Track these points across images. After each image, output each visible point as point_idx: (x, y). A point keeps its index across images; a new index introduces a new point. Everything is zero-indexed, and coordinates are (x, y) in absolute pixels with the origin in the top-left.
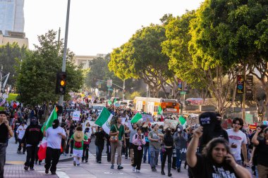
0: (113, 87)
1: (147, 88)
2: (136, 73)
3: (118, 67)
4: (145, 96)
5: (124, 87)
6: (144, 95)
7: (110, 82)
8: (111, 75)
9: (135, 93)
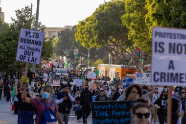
0: (79, 55)
1: (109, 55)
2: (99, 42)
3: (83, 38)
4: (108, 64)
5: (89, 55)
6: (106, 62)
7: (76, 51)
8: (77, 44)
9: (99, 61)
